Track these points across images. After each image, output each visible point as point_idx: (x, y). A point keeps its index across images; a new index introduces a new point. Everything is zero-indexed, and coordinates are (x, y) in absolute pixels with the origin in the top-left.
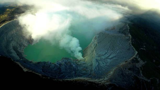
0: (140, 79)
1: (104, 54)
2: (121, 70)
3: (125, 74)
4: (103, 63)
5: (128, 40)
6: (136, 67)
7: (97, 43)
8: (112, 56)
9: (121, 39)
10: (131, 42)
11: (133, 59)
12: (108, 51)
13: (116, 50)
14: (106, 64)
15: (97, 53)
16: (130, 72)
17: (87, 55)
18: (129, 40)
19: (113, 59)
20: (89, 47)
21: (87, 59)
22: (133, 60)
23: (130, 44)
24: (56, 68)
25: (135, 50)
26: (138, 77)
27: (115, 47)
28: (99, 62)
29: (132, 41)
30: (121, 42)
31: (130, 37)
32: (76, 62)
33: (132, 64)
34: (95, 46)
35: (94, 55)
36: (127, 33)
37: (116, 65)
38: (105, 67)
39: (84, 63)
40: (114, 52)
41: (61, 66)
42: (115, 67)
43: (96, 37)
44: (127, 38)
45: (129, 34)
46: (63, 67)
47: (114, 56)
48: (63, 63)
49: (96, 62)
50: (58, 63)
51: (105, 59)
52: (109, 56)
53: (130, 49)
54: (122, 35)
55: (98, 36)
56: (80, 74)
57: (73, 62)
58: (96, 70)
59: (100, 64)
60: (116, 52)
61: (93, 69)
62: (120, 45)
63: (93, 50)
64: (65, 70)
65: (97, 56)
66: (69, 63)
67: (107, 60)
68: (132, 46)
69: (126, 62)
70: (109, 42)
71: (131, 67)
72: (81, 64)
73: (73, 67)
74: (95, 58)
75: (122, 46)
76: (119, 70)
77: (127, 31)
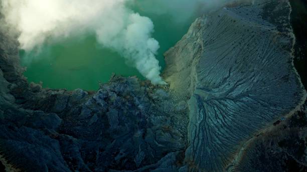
0: (300, 166)
1: (219, 81)
2: (260, 146)
3: (269, 155)
4: (217, 117)
5: (287, 48)
6: (298, 138)
7: (202, 43)
8: (239, 90)
9: (269, 42)
10: (293, 57)
11: (296, 115)
12: (231, 74)
13: (253, 73)
14: (224, 117)
15: (202, 77)
17: (174, 72)
18: (289, 50)
19: (242, 101)
20: (180, 50)
21: (174, 83)
22: (293, 118)
23: (290, 62)
24: (95, 115)
25: (302, 85)
26: (297, 161)
27: (249, 65)
28: (206, 110)
29: (295, 54)
30: (267, 53)
31: (292, 39)
32: (148, 89)
33: (289, 129)
34: (195, 50)
35: (192, 78)
36: (286, 25)
37: (249, 129)
38: (220, 133)
39: (167, 96)
40: (244, 80)
41: (108, 110)
42: (247, 137)
43: (200, 24)
44: (285, 41)
45: (289, 30)
46: (113, 113)
47: (246, 90)
48: (114, 97)
49: (198, 111)
50: (102, 97)
51: (221, 99)
52: (232, 90)
53: (288, 79)
54: (273, 30)
55: (205, 21)
56: (156, 141)
57: (138, 90)
58: (198, 144)
59: (207, 118)
60: (253, 79)
61: (190, 136)
62: (263, 61)
63: (192, 62)
64: (119, 125)
65: (201, 86)
66: (128, 97)
67: (226, 103)
68: (294, 68)
69: (277, 125)
70: (234, 48)
71: (285, 138)
72: (158, 98)
73: (139, 109)
74: (194, 90)
75: (268, 65)
76: (257, 146)
77: (285, 17)
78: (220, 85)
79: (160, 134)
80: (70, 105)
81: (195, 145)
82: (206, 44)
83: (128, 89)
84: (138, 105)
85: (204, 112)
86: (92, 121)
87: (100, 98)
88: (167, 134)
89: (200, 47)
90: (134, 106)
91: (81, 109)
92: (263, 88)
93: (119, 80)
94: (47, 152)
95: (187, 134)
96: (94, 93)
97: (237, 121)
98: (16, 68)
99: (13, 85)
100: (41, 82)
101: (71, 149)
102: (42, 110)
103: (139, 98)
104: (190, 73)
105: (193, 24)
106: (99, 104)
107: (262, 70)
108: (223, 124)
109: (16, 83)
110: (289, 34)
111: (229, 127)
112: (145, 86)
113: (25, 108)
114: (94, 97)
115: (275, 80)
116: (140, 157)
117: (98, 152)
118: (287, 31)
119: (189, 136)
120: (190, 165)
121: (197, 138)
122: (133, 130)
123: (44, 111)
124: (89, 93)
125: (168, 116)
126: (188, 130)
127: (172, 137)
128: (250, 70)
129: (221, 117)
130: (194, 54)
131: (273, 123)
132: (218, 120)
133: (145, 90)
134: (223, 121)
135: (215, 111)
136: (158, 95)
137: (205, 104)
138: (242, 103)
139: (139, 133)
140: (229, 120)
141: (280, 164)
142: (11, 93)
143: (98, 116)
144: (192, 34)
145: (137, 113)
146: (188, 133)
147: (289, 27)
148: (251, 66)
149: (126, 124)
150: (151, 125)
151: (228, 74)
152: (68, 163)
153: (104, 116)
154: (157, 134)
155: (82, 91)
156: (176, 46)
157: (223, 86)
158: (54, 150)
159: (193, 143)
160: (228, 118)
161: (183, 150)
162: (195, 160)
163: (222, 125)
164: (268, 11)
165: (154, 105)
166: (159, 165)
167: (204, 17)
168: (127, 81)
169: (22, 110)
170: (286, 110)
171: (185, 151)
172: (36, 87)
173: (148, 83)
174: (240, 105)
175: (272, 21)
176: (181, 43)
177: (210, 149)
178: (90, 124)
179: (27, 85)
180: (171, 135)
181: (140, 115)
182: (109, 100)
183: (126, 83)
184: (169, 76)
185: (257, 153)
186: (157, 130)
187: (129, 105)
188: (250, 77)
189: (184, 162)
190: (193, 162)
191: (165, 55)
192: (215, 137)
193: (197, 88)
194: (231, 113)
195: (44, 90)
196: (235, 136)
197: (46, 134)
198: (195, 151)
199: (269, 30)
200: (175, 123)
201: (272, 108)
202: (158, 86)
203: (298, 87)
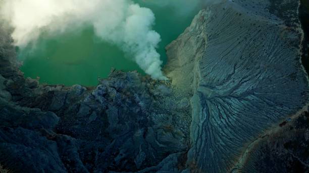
0: (305, 168)
1: (223, 78)
2: (265, 148)
3: (274, 157)
4: (220, 116)
5: (295, 44)
7: (205, 37)
8: (244, 88)
9: (276, 37)
10: (301, 54)
12: (236, 71)
13: (259, 70)
14: (228, 116)
15: (205, 73)
16: (286, 151)
17: (176, 67)
18: (296, 46)
19: (247, 100)
20: (183, 43)
21: (176, 78)
22: (300, 119)
23: (297, 59)
24: (94, 113)
26: (303, 163)
27: (255, 61)
28: (210, 108)
29: (303, 50)
30: (274, 49)
31: (300, 35)
33: (295, 130)
34: (199, 44)
35: (195, 74)
36: (294, 19)
37: (253, 130)
38: (224, 134)
39: (169, 93)
40: (250, 77)
41: (107, 108)
42: (253, 138)
43: (203, 17)
44: (293, 37)
45: (298, 25)
46: (113, 111)
47: (251, 88)
48: (114, 94)
49: (201, 110)
50: (101, 93)
51: (226, 97)
52: (237, 87)
53: (295, 77)
54: (280, 24)
55: (209, 14)
56: (158, 141)
57: (138, 86)
58: (200, 146)
59: (210, 117)
60: (258, 76)
61: (193, 137)
62: (270, 58)
63: (195, 56)
64: (119, 123)
65: (205, 83)
66: (128, 93)
67: (230, 102)
68: (302, 66)
69: (283, 126)
70: (239, 43)
71: (291, 140)
72: (160, 94)
73: (140, 106)
74: (197, 87)
75: (275, 62)
76: (262, 148)
77: (293, 11)
78: (224, 82)
79: (162, 134)
80: (68, 102)
81: (198, 147)
82: (209, 39)
83: (129, 85)
84: (139, 102)
85: (208, 111)
86: (91, 119)
87: (99, 94)
88: (169, 134)
89: (204, 41)
90: (134, 103)
91: (79, 106)
92: (269, 86)
93: (120, 75)
94: (44, 155)
95: (189, 134)
96: (93, 88)
97: (241, 121)
98: (11, 62)
99: (9, 81)
100: (38, 77)
101: (69, 150)
102: (39, 108)
103: (140, 95)
104: (193, 68)
105: (197, 17)
106: (98, 101)
107: (268, 67)
108: (227, 123)
109: (12, 79)
110: (297, 29)
111: (233, 128)
112: (145, 81)
113: (22, 106)
114: (93, 93)
115: (281, 78)
116: (140, 158)
117: (97, 153)
118: (295, 26)
119: (191, 136)
120: (192, 169)
121: (200, 139)
122: (133, 128)
123: (41, 108)
124: (88, 89)
125: (170, 114)
126: (191, 130)
127: (174, 136)
128: (256, 66)
129: (225, 116)
130: (198, 49)
131: (279, 123)
132: (222, 120)
133: (146, 86)
134: (227, 121)
135: (219, 109)
136: (159, 91)
137: (208, 102)
138: (247, 102)
139: (139, 132)
140: (233, 119)
141: (285, 166)
142: (7, 90)
143: (98, 114)
144: (196, 27)
145: (137, 110)
146: (191, 133)
147: (297, 22)
148: (256, 62)
149: (126, 122)
150: (152, 123)
151: (232, 71)
152: (66, 166)
153: (103, 114)
154: (158, 133)
155: (80, 87)
156: (179, 39)
157: (227, 83)
158: (52, 151)
159: (196, 144)
160: (232, 118)
161: (186, 151)
162: (198, 162)
163: (226, 125)
164: (276, 4)
165: (155, 101)
166: (161, 167)
167: (208, 9)
168: (127, 77)
169: (18, 108)
170: (293, 110)
171: (187, 153)
172: (33, 83)
173: (148, 79)
174: (245, 103)
175: (280, 16)
176: (183, 36)
177: (213, 150)
178: (89, 122)
179: (23, 81)
180: (173, 134)
181: (140, 113)
182: (109, 96)
183: (126, 79)
184: (171, 71)
185: (262, 155)
186: (159, 128)
187: (130, 102)
188: (255, 74)
189: (186, 165)
190: (195, 165)
191: (166, 48)
192: (219, 138)
193: (200, 85)
194: (236, 112)
195: (41, 86)
196: (238, 137)
197: (43, 135)
198: (197, 154)
199: (277, 25)
200: (177, 122)
201: (278, 108)
202: (159, 82)
203: (306, 87)
